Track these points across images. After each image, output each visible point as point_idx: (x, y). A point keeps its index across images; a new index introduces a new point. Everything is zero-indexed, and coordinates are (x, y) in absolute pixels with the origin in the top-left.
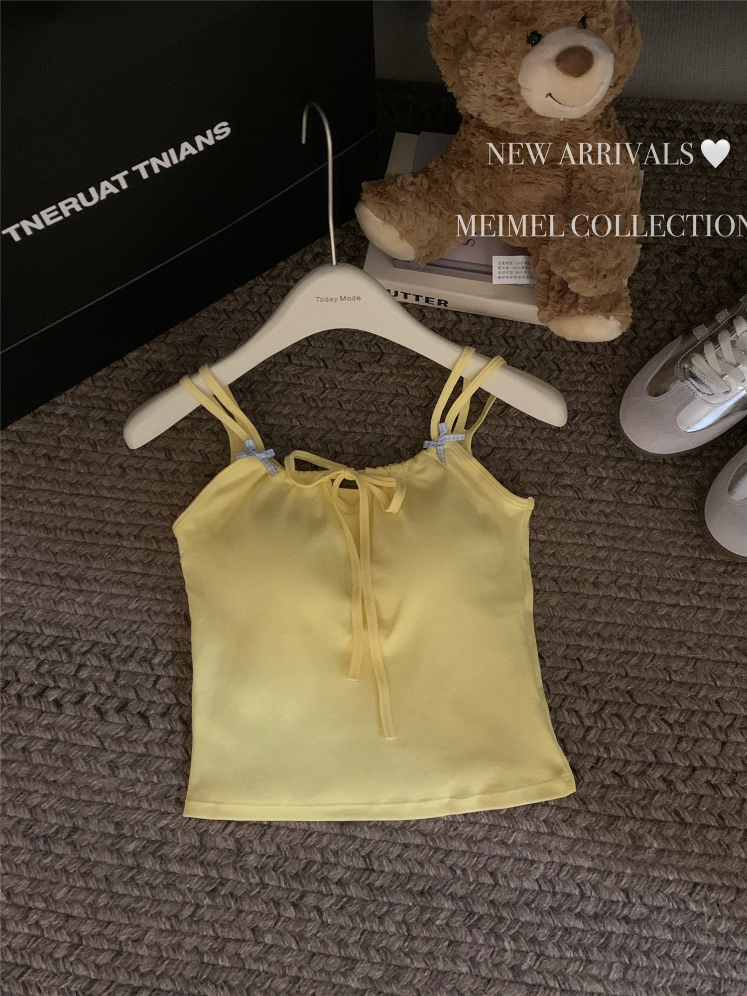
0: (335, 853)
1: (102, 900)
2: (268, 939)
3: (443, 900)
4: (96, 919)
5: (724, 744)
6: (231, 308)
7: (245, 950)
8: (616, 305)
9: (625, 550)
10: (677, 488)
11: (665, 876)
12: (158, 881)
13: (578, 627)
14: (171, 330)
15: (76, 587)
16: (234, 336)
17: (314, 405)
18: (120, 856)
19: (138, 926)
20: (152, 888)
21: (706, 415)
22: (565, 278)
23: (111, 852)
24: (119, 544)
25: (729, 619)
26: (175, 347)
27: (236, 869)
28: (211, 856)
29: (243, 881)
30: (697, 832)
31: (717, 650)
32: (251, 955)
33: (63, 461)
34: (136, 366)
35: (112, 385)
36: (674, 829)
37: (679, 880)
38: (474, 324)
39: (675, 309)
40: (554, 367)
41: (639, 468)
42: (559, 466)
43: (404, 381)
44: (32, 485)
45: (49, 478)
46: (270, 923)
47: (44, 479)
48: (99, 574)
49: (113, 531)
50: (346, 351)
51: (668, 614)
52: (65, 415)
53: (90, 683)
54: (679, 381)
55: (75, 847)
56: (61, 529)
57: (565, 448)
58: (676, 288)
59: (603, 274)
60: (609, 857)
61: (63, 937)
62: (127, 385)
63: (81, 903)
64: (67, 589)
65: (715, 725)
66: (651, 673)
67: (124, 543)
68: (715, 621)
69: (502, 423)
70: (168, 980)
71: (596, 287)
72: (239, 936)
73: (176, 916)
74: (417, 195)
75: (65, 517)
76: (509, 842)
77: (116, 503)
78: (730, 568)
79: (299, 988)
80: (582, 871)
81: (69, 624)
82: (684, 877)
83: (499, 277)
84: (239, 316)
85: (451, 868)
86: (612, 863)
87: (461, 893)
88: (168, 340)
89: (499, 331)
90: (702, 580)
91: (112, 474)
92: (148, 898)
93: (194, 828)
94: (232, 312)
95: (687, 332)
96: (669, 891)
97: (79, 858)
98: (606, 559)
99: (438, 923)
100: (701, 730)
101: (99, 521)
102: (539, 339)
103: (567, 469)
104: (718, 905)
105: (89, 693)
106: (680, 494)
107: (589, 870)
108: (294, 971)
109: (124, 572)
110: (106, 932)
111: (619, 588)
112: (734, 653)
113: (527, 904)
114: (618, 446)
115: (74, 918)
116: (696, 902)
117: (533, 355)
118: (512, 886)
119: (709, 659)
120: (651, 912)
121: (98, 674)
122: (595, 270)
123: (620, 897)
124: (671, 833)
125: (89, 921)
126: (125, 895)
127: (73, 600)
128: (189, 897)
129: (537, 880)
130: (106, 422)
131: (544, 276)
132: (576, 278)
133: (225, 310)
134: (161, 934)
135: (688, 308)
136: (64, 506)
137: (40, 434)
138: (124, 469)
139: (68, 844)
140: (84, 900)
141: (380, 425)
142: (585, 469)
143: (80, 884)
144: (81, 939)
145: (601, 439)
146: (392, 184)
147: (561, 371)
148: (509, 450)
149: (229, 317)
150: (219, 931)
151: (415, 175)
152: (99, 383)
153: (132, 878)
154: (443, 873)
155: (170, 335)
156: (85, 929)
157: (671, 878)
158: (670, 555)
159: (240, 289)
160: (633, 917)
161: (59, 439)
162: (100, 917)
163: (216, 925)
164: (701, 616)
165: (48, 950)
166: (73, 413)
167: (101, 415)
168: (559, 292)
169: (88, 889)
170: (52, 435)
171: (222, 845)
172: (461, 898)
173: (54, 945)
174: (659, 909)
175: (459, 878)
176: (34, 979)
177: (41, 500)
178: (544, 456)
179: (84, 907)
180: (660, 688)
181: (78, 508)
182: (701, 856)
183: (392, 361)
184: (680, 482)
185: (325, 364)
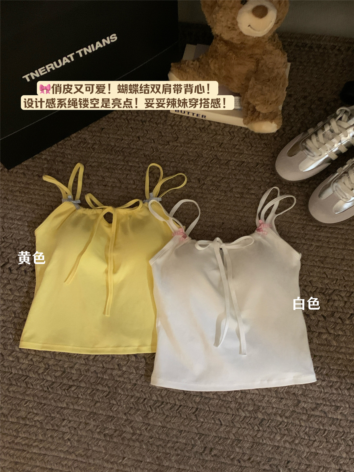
2: (124, 369)
4: (55, 359)
6: (115, 117)
7: (115, 372)
8: (275, 117)
14: (90, 125)
16: (116, 128)
17: (148, 158)
19: (72, 362)
21: (311, 165)
22: (254, 104)
25: (317, 249)
26: (91, 132)
31: (311, 261)
32: (117, 374)
34: (75, 140)
35: (65, 147)
38: (217, 126)
39: (301, 122)
40: (249, 145)
42: (250, 185)
43: (186, 149)
44: (32, 187)
45: (39, 184)
46: (125, 363)
47: (37, 185)
50: (163, 136)
52: (45, 159)
54: (300, 151)
56: (43, 205)
57: (252, 178)
58: (303, 113)
59: (270, 103)
61: (42, 365)
62: (71, 147)
68: (311, 249)
69: (227, 167)
70: (83, 383)
71: (267, 108)
72: (112, 367)
73: (87, 358)
74: (194, 69)
75: (45, 200)
78: (318, 229)
79: (136, 388)
84: (119, 120)
88: (89, 129)
89: (227, 129)
90: (306, 233)
102: (244, 133)
103: (252, 187)
108: (134, 382)
110: (59, 364)
112: (318, 262)
114: (275, 178)
115: (46, 358)
117: (241, 140)
119: (308, 265)
122: (267, 101)
125: (52, 360)
130: (63, 163)
131: (246, 105)
132: (259, 104)
133: (112, 118)
134: (81, 365)
135: (307, 122)
136: (45, 196)
137: (35, 166)
141: (176, 167)
142: (260, 187)
144: (49, 366)
145: (268, 175)
146: (183, 64)
147: (252, 146)
148: (229, 178)
149: (114, 121)
150: (105, 366)
152: (60, 146)
155: (89, 127)
156: (51, 362)
158: (293, 222)
162: (57, 358)
163: (104, 363)
165: (36, 370)
166: (49, 158)
167: (61, 159)
168: (252, 111)
170: (40, 167)
173: (38, 368)
176: (30, 381)
177: (36, 193)
178: (243, 182)
181: (51, 197)
183: (182, 140)
184: (300, 193)
185: (154, 142)
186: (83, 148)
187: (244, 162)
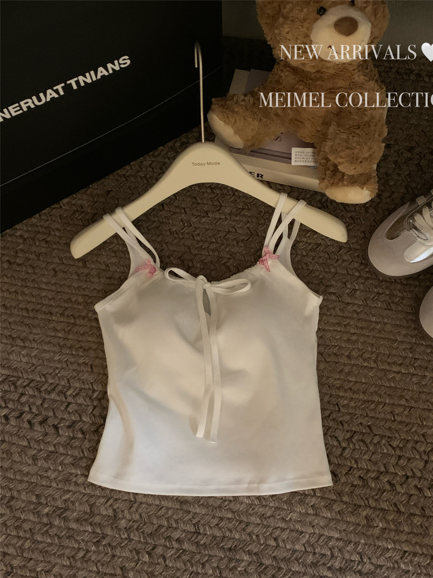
0: (176, 521)
1: (27, 544)
2: (131, 574)
3: (244, 554)
4: (22, 556)
5: (426, 462)
6: (128, 174)
8: (368, 180)
9: (368, 336)
10: (403, 298)
11: (386, 545)
12: (63, 534)
13: (338, 383)
14: (91, 186)
15: (22, 344)
17: (176, 236)
18: (39, 517)
19: (49, 562)
20: (59, 538)
21: (422, 253)
22: (336, 162)
23: (34, 513)
24: (50, 319)
26: (92, 196)
27: (112, 528)
28: (97, 519)
29: (117, 536)
30: (407, 517)
31: (424, 402)
33: (19, 265)
34: (67, 208)
35: (52, 219)
36: (393, 516)
37: (394, 549)
39: (406, 186)
41: (379, 285)
42: (328, 281)
43: (234, 224)
45: (9, 275)
46: (133, 564)
47: (6, 276)
48: (37, 337)
49: (47, 311)
50: (198, 203)
51: (394, 378)
52: (21, 236)
53: (27, 405)
54: (406, 230)
55: (12, 509)
56: (14, 308)
57: (333, 270)
58: (407, 173)
59: (360, 160)
60: (351, 531)
62: (61, 219)
63: (14, 546)
64: (16, 346)
65: (422, 449)
66: (382, 415)
67: (54, 318)
68: (423, 383)
71: (355, 169)
72: (112, 572)
73: (73, 557)
74: (246, 107)
75: (18, 300)
76: (287, 519)
77: (49, 293)
80: (332, 540)
81: (17, 367)
82: (398, 547)
83: (296, 161)
84: (132, 179)
85: (249, 534)
86: (352, 535)
87: (255, 550)
88: (88, 193)
90: (416, 357)
91: (48, 275)
92: (56, 544)
93: (87, 501)
94: (129, 176)
95: (413, 201)
96: (387, 555)
97: (14, 517)
98: (356, 341)
99: (239, 569)
100: (413, 453)
101: (39, 304)
102: (320, 201)
103: (333, 283)
104: (419, 566)
105: (26, 411)
106: (405, 302)
107: (337, 539)
109: (53, 336)
110: (29, 565)
111: (364, 360)
113: (297, 559)
114: (367, 270)
115: (9, 555)
116: (405, 563)
118: (288, 547)
119: (419, 408)
120: (376, 568)
121: (32, 400)
122: (355, 158)
123: (356, 557)
124: (391, 518)
125: (18, 558)
126: (42, 542)
127: (20, 353)
128: (83, 545)
129: (304, 545)
130: (47, 242)
131: (324, 161)
132: (343, 163)
133: (124, 175)
134: (63, 568)
135: (414, 185)
136: (17, 293)
138: (56, 272)
139: (7, 507)
140: (16, 543)
141: (217, 250)
142: (345, 283)
143: (14, 533)
144: (12, 568)
145: (356, 265)
146: (230, 100)
149: (127, 180)
150: (100, 568)
151: (245, 95)
152: (44, 217)
153: (47, 531)
154: (244, 537)
155: (90, 190)
156: (15, 563)
157: (389, 547)
158: (397, 340)
159: (134, 162)
160: (365, 571)
161: (17, 251)
162: (25, 555)
163: (99, 564)
164: (414, 379)
166: (26, 235)
167: (44, 237)
168: (332, 171)
169: (19, 537)
170: (13, 248)
171: (104, 513)
172: (256, 554)
174: (381, 567)
175: (254, 541)
177: (3, 289)
178: (320, 274)
179: (15, 548)
180: (388, 425)
181: (26, 295)
182: (409, 534)
183: (227, 211)
184: (405, 294)
185: (185, 211)
186: (78, 220)
187: (320, 244)
